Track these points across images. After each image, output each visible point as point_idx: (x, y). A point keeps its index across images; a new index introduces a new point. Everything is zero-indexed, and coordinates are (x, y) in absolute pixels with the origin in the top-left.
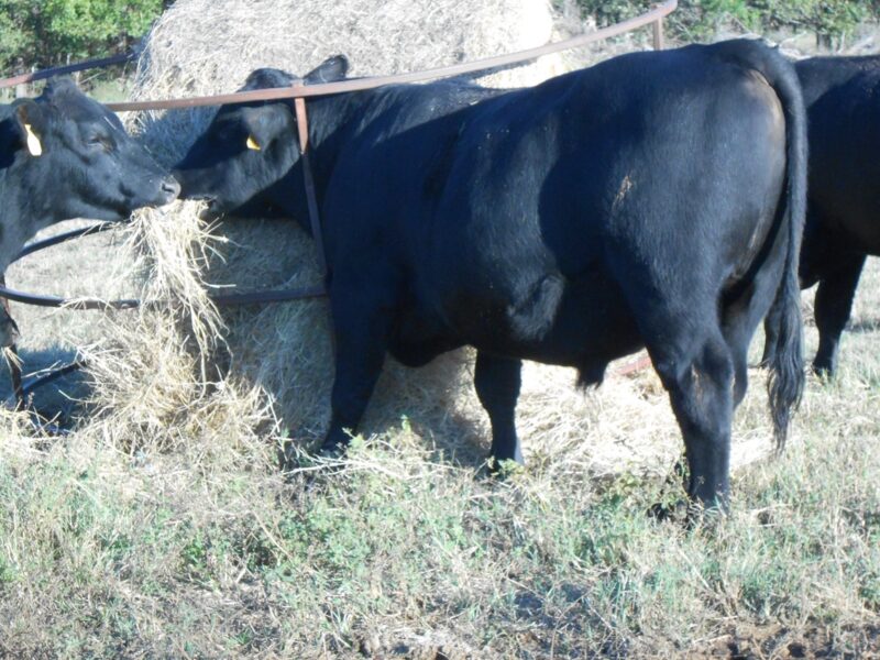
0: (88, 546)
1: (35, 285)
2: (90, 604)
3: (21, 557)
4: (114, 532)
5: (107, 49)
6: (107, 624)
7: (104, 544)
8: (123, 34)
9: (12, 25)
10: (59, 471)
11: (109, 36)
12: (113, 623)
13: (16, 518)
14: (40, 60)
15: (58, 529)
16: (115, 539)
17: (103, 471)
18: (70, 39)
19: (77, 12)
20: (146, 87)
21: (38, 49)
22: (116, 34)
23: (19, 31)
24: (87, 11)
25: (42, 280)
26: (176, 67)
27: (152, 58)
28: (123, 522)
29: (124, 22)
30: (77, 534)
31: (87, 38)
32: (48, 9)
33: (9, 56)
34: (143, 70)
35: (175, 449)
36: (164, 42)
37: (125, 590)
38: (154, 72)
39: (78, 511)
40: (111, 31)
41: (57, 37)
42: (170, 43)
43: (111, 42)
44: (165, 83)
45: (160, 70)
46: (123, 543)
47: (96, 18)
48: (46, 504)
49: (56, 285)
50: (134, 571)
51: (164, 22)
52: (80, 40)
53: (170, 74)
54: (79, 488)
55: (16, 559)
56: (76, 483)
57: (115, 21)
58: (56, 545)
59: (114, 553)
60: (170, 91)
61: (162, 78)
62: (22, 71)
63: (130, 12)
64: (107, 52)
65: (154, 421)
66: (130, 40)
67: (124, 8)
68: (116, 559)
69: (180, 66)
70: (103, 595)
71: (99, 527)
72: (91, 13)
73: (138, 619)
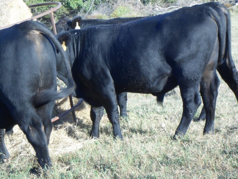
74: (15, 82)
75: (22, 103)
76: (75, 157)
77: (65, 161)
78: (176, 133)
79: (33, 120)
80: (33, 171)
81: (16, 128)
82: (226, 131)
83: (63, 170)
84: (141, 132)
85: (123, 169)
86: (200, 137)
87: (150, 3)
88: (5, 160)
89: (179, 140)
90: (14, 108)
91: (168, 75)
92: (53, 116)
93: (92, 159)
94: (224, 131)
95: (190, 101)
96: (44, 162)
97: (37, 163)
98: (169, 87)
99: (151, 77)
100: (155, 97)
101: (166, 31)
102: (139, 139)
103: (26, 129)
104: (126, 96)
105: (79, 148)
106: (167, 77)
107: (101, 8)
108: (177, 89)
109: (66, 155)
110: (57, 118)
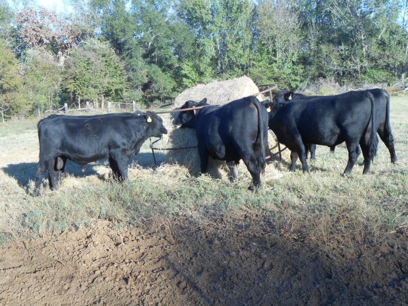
74: (242, 134)
75: (245, 147)
76: (277, 182)
77: (270, 184)
78: (344, 172)
79: (251, 157)
80: (250, 188)
81: (241, 161)
82: (378, 173)
83: (268, 189)
84: (322, 170)
85: (306, 192)
86: (360, 176)
87: (345, 86)
88: (234, 181)
89: (346, 177)
90: (240, 149)
91: (337, 134)
92: (267, 156)
93: (287, 184)
94: (377, 173)
95: (353, 152)
96: (257, 183)
97: (253, 184)
98: (338, 142)
99: (326, 135)
100: (329, 148)
101: (337, 105)
102: (320, 174)
103: (247, 163)
104: (315, 146)
105: (281, 177)
106: (337, 135)
107: (311, 88)
108: (344, 144)
109: (271, 181)
110: (269, 157)
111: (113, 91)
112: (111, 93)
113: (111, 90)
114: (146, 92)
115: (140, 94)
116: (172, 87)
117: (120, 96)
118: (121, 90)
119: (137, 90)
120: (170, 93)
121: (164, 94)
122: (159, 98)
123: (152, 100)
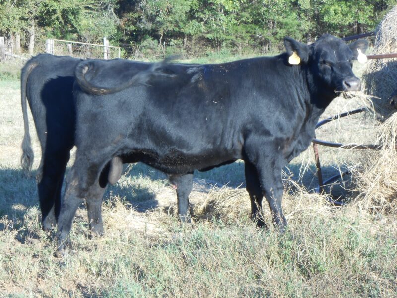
0: (356, 256)
1: (321, 137)
2: (358, 282)
3: (326, 260)
4: (368, 250)
5: (349, 29)
6: (366, 291)
7: (364, 255)
8: (356, 22)
9: (306, 19)
10: (344, 222)
11: (349, 23)
12: (369, 291)
13: (324, 243)
14: (319, 34)
15: (342, 247)
16: (368, 253)
17: (362, 222)
18: (332, 25)
19: (335, 13)
20: (379, 48)
21: (317, 30)
22: (353, 22)
23: (309, 22)
24: (340, 12)
25: (324, 134)
26: (393, 38)
27: (382, 35)
28: (372, 245)
29: (356, 17)
30: (351, 250)
31: (339, 24)
32: (322, 12)
33: (304, 33)
34: (378, 40)
35: (392, 212)
36: (388, 27)
37: (374, 276)
38: (383, 41)
39: (352, 240)
40: (350, 21)
41: (326, 24)
42: (390, 28)
43: (350, 26)
44: (388, 46)
45: (386, 40)
46: (371, 255)
47: (343, 15)
48: (338, 236)
49: (331, 136)
50: (377, 267)
51: (387, 18)
52: (336, 25)
53: (391, 42)
54: (351, 229)
55: (324, 260)
56: (351, 227)
57: (352, 16)
58: (342, 255)
59: (368, 259)
60: (390, 50)
61: (387, 44)
62: (310, 39)
63: (359, 12)
64: (348, 30)
65: (383, 199)
66: (359, 24)
67: (356, 10)
68: (369, 262)
69: (395, 38)
70: (364, 277)
71: (361, 247)
72: (342, 13)
73: (380, 289)
111: (59, 14)
112: (53, 17)
113: (54, 12)
114: (125, 19)
115: (113, 24)
116: (188, 9)
117: (73, 26)
118: (75, 13)
119: (106, 14)
120: (181, 24)
121: (168, 24)
122: (154, 35)
123: (137, 36)
